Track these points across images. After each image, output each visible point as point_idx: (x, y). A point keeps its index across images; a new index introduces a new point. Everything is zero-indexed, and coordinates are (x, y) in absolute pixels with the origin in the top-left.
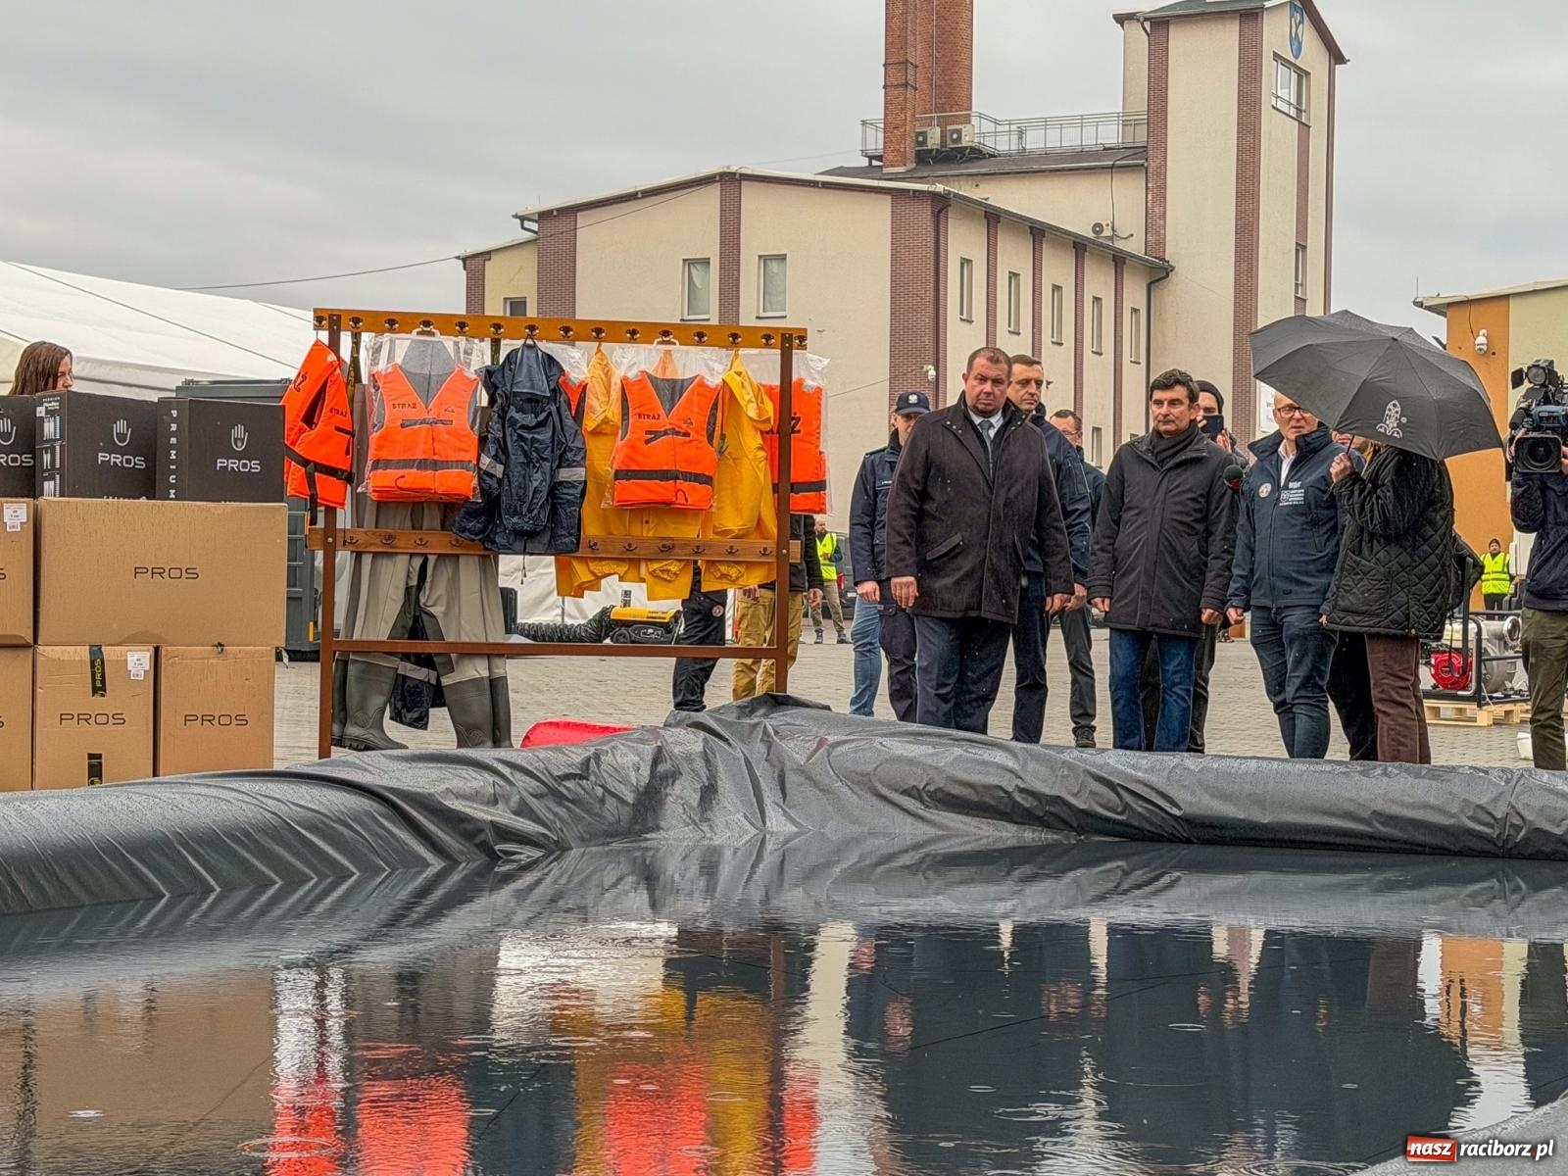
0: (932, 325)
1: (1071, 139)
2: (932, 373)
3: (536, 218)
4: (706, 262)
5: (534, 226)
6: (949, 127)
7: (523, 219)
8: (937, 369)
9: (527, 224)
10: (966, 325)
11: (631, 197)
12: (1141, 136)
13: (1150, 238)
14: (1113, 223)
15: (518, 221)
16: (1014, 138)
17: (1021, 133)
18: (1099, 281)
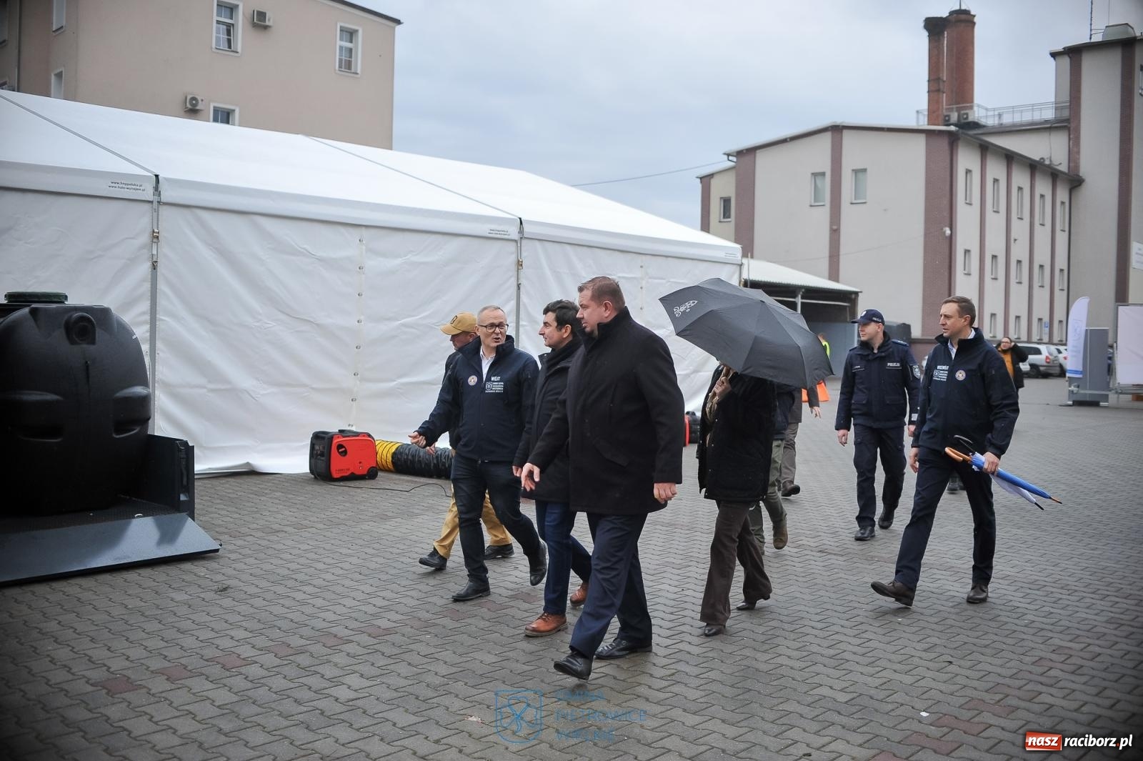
0: (948, 207)
1: (1027, 117)
2: (948, 232)
3: (735, 154)
4: (823, 174)
5: (735, 159)
6: (962, 112)
7: (728, 155)
8: (951, 230)
9: (731, 158)
10: (968, 206)
11: (784, 141)
12: (1066, 114)
13: (1071, 164)
14: (1051, 157)
15: (726, 157)
16: (997, 118)
17: (1000, 116)
18: (1043, 187)
